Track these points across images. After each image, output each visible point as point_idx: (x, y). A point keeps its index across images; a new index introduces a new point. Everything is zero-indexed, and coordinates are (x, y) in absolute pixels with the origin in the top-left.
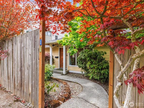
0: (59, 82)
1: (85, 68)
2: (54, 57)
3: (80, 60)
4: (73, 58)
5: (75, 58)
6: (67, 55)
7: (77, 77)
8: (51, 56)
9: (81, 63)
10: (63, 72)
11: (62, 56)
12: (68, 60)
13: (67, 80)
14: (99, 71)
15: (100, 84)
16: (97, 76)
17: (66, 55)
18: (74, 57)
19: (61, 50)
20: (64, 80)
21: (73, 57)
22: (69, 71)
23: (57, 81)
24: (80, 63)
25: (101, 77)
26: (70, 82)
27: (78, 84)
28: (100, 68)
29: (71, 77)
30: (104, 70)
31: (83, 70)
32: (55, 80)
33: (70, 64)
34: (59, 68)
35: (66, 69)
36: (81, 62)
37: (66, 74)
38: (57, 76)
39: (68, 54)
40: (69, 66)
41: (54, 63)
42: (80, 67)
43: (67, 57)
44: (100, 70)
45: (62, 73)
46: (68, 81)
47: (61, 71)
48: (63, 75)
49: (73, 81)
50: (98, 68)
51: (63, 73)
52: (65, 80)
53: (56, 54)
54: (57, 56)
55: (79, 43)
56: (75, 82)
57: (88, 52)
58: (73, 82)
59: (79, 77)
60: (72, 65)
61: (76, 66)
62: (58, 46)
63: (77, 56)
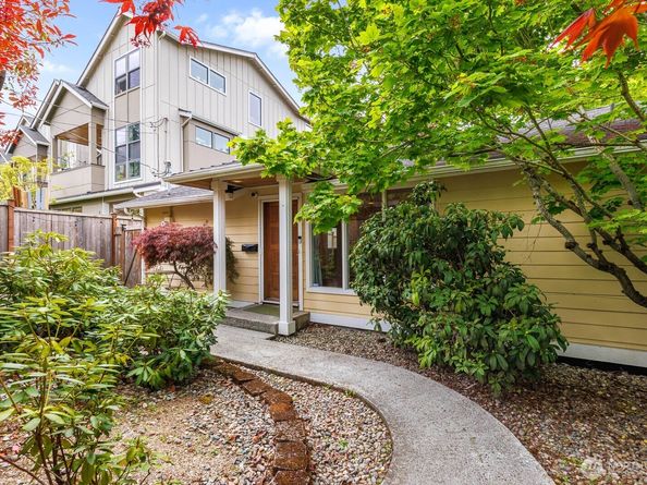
0: (247, 392)
1: (394, 306)
2: (236, 248)
3: (367, 261)
4: (330, 250)
5: (338, 251)
6: (300, 234)
7: (348, 352)
8: (218, 240)
9: (372, 280)
10: (277, 325)
11: (273, 243)
12: (304, 261)
13: (294, 371)
14: (479, 326)
15: (480, 396)
16: (469, 356)
17: (295, 238)
18: (335, 246)
19: (271, 211)
20: (280, 375)
21: (329, 246)
22: (309, 314)
23: (240, 383)
24: (366, 278)
25: (493, 361)
26: (315, 384)
27: (361, 399)
28: (486, 310)
29: (320, 354)
30: (514, 321)
31: (382, 315)
32: (229, 381)
33: (316, 281)
34: (261, 299)
35: (296, 308)
36: (371, 273)
37: (291, 336)
38: (246, 348)
39: (303, 233)
40: (307, 290)
41: (238, 275)
42: (365, 299)
43: (300, 246)
44: (487, 321)
45: (273, 330)
46: (302, 380)
47: (270, 320)
48: (277, 337)
49: (330, 381)
50: (476, 309)
51: (277, 331)
52: (288, 376)
53: (246, 230)
54: (249, 240)
55: (366, 160)
56: (339, 385)
57: (415, 217)
58: (332, 388)
59: (364, 354)
60: (325, 283)
61: (344, 290)
62: (253, 195)
63: (352, 243)
